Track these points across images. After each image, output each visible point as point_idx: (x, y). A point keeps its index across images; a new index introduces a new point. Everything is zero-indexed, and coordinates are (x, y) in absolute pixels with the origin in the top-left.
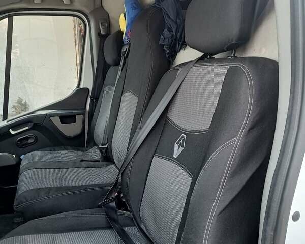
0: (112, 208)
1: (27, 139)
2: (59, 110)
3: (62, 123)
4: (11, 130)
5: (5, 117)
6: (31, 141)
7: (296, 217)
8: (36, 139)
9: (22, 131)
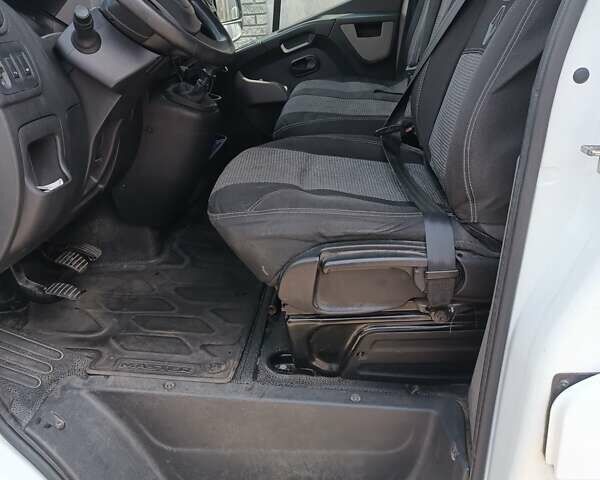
0: (394, 139)
1: (305, 61)
2: (356, 13)
3: (358, 36)
4: (282, 46)
5: (276, 26)
6: (310, 66)
7: (581, 76)
8: (318, 64)
9: (299, 49)
